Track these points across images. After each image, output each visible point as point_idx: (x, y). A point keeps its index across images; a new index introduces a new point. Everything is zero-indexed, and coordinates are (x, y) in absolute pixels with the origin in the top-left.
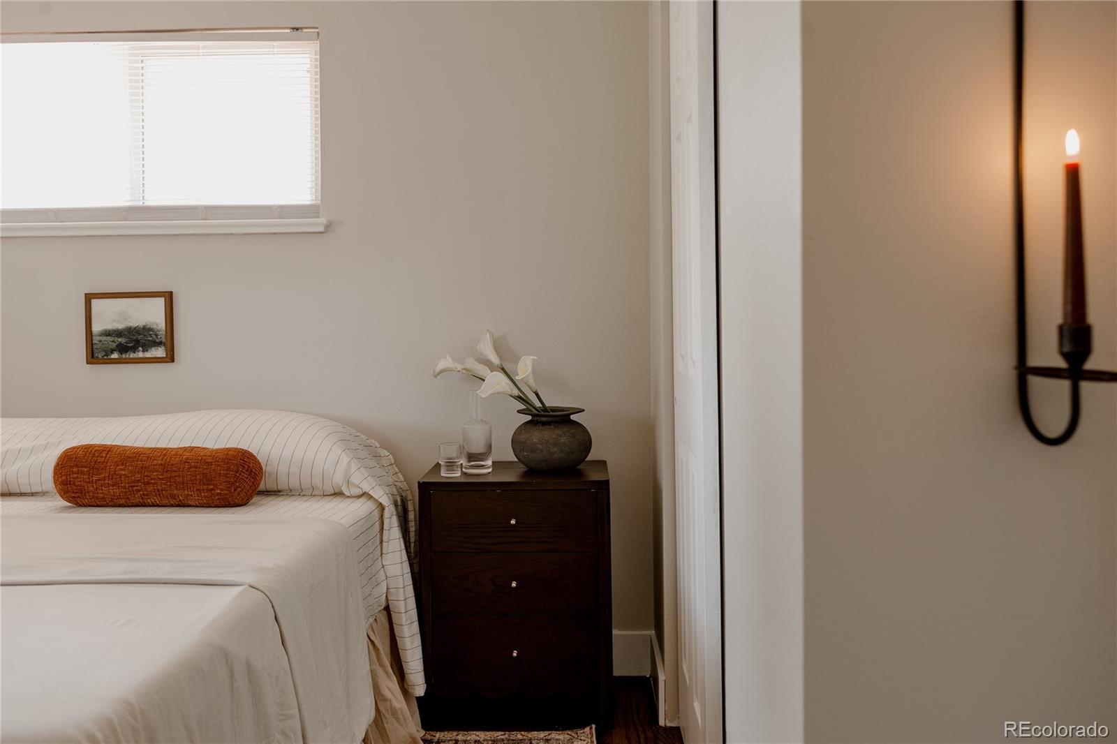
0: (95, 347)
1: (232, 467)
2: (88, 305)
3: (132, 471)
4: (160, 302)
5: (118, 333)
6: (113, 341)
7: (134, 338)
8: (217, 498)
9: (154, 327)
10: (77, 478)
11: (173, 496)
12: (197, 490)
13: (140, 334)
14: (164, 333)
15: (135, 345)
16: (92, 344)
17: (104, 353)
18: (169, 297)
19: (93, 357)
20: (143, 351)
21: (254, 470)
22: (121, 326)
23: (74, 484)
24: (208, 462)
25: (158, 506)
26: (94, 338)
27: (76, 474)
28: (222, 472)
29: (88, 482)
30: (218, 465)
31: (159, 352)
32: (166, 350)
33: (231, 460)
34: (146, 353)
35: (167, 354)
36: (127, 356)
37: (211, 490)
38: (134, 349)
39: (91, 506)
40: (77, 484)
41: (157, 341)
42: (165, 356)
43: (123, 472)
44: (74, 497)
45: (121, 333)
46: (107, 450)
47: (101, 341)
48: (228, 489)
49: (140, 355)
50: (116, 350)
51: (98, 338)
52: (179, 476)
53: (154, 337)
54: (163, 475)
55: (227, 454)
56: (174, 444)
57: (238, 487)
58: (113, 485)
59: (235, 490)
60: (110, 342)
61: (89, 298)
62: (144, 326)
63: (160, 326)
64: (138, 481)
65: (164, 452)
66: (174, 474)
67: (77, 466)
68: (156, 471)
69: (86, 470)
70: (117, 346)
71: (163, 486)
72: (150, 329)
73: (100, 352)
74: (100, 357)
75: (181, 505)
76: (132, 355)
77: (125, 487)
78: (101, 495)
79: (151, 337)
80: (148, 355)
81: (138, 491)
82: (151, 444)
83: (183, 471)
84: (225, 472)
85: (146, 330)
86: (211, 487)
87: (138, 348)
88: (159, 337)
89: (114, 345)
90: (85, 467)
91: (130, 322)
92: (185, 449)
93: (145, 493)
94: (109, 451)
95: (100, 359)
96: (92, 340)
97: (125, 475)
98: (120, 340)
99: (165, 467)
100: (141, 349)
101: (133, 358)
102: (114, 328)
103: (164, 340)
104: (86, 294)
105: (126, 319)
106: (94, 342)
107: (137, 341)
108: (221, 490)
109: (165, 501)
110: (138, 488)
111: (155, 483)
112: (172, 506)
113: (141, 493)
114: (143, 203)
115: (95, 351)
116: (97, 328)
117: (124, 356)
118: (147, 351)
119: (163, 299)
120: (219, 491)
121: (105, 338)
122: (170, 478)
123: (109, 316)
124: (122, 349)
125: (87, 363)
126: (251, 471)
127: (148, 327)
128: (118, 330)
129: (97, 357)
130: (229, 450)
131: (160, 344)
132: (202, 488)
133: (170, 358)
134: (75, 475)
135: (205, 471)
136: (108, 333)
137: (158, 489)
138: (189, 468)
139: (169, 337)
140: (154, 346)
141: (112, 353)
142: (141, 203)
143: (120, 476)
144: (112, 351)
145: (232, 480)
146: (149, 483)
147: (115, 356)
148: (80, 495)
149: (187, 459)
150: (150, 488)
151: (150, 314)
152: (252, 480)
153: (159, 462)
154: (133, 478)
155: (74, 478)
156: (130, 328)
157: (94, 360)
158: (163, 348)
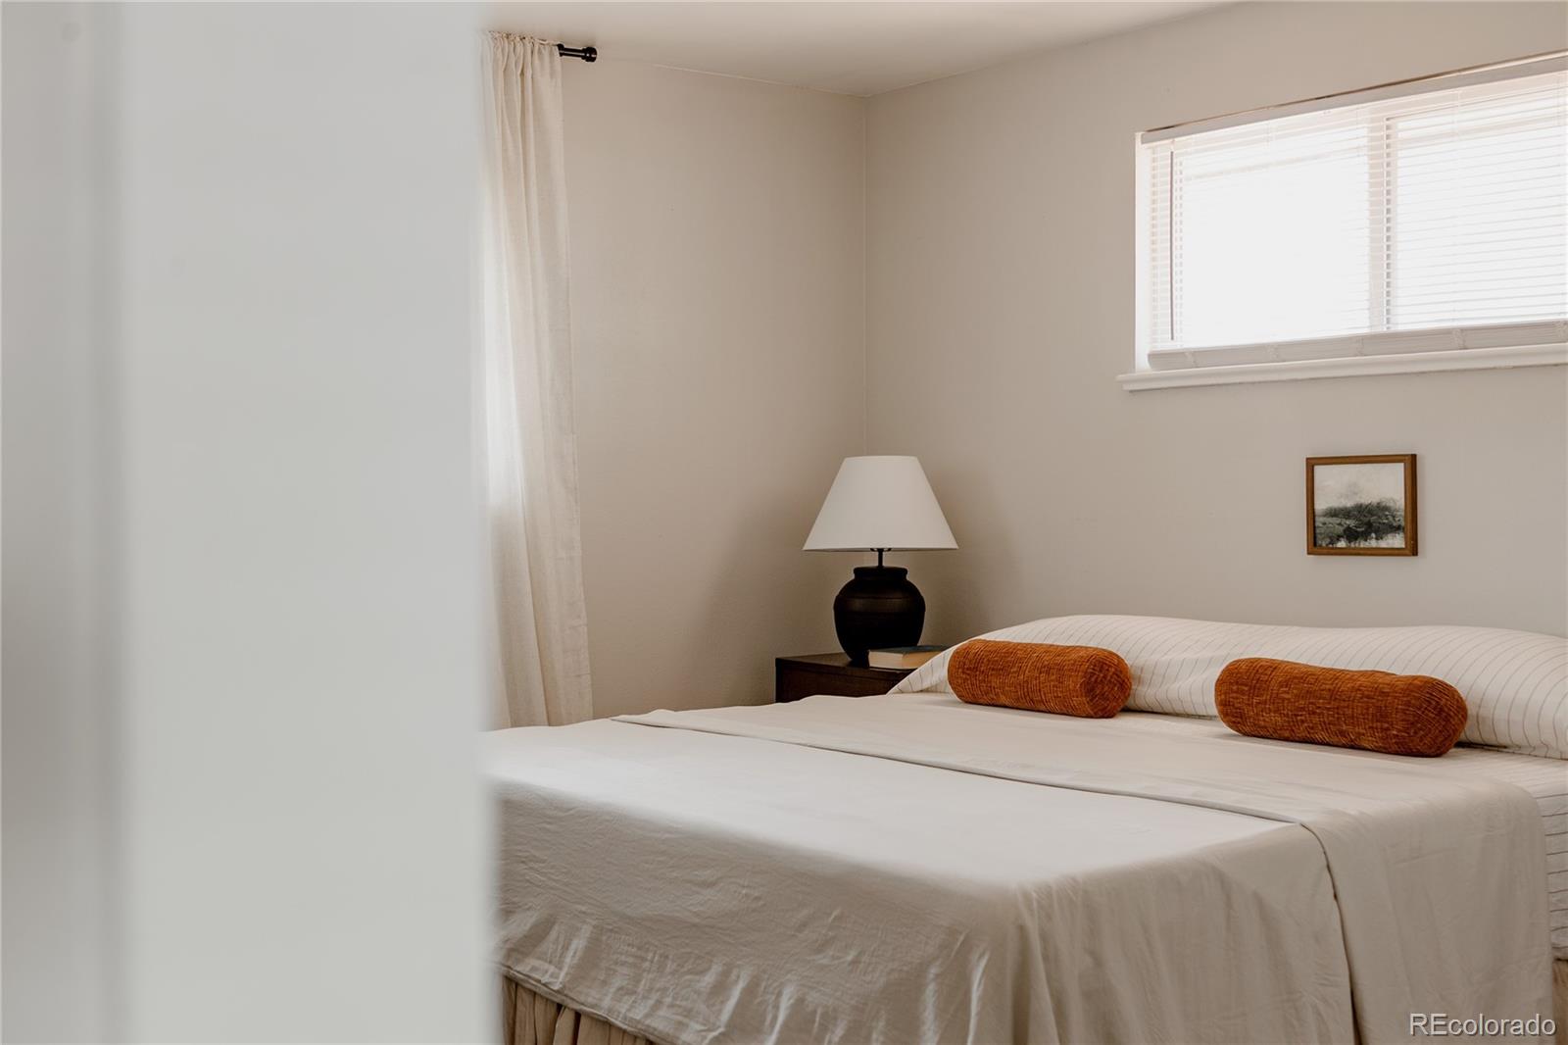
0: (1318, 531)
1: (1413, 702)
2: (1310, 474)
3: (1296, 696)
4: (1400, 468)
5: (1345, 513)
6: (1340, 524)
7: (1366, 519)
8: (1394, 741)
9: (1391, 504)
10: (1237, 698)
11: (1343, 733)
12: (1370, 728)
13: (1373, 515)
14: (1403, 514)
15: (1366, 530)
16: (1315, 527)
17: (1328, 540)
18: (1411, 462)
19: (1315, 544)
20: (1377, 539)
21: (1446, 709)
22: (1349, 503)
23: (1233, 705)
24: (1383, 692)
25: (1328, 744)
26: (1317, 519)
27: (1236, 692)
28: (1400, 707)
29: (1249, 705)
30: (1395, 697)
31: (1397, 541)
32: (1406, 538)
33: (1412, 691)
34: (1380, 541)
35: (1406, 544)
36: (1357, 545)
37: (1387, 729)
38: (1365, 536)
39: (1255, 736)
40: (1237, 705)
41: (1395, 524)
42: (1403, 546)
43: (1286, 696)
44: (1234, 722)
45: (1349, 512)
46: (1273, 666)
47: (1324, 524)
48: (1406, 730)
49: (1373, 543)
50: (1342, 537)
51: (1322, 519)
52: (1348, 707)
53: (1391, 518)
54: (1329, 703)
55: (1410, 684)
56: (1354, 667)
57: (1421, 729)
58: (1275, 712)
59: (1415, 733)
60: (1337, 525)
61: (1311, 464)
62: (1378, 504)
63: (1398, 504)
64: (1303, 709)
65: (1336, 675)
66: (1343, 704)
67: (1237, 683)
68: (1324, 699)
69: (1246, 689)
70: (1344, 531)
71: (1331, 718)
72: (1386, 508)
73: (1323, 539)
74: (1324, 545)
75: (1354, 746)
76: (1363, 544)
77: (1288, 715)
78: (1262, 723)
79: (1387, 519)
80: (1383, 544)
81: (1303, 722)
82: (1327, 664)
83: (1353, 701)
84: (1403, 707)
85: (1381, 509)
86: (1386, 725)
87: (1370, 533)
88: (1397, 519)
89: (1340, 530)
90: (1246, 685)
91: (1361, 497)
92: (1364, 673)
93: (1311, 725)
94: (1275, 668)
95: (1323, 548)
96: (1314, 522)
97: (1288, 699)
98: (1348, 522)
99: (1334, 694)
100: (1373, 535)
101: (1364, 549)
102: (1341, 506)
103: (1403, 524)
104: (1307, 459)
105: (1356, 494)
106: (1317, 524)
107: (1369, 525)
108: (1399, 731)
109: (1335, 740)
110: (1303, 718)
111: (1319, 714)
112: (1344, 746)
113: (1306, 725)
114: (1388, 328)
115: (1319, 536)
116: (1320, 506)
117: (1352, 545)
118: (1382, 538)
119: (1402, 464)
120: (1395, 732)
121: (1330, 520)
122: (1338, 708)
123: (1338, 488)
124: (1351, 535)
125: (1309, 553)
126: (1441, 710)
127: (1384, 504)
128: (1346, 508)
129: (1321, 546)
130: (1415, 678)
131: (1398, 529)
132: (1375, 725)
133: (1413, 549)
134: (1235, 695)
135: (1379, 704)
136: (1333, 513)
137: (1324, 722)
138: (1361, 698)
139: (1409, 518)
140: (1391, 532)
141: (1338, 540)
142: (1385, 329)
143: (1283, 699)
144: (1339, 538)
145: (1411, 719)
146: (1314, 713)
147: (1342, 544)
148: (1239, 720)
149: (1361, 685)
150: (1316, 719)
151: (1385, 487)
152: (1444, 723)
153: (1328, 687)
154: (1297, 704)
155: (1233, 698)
156: (1361, 505)
157: (1316, 549)
158: (1402, 535)
